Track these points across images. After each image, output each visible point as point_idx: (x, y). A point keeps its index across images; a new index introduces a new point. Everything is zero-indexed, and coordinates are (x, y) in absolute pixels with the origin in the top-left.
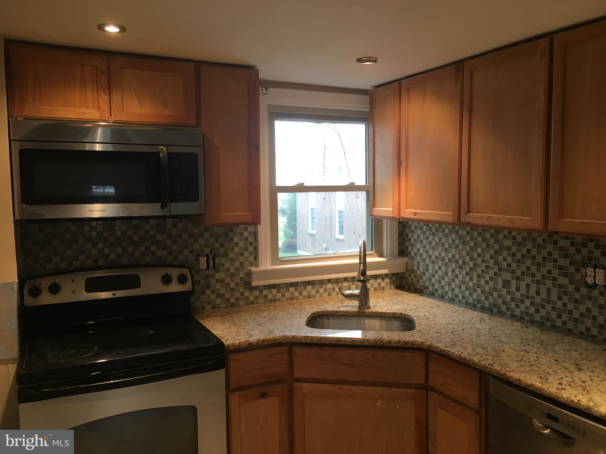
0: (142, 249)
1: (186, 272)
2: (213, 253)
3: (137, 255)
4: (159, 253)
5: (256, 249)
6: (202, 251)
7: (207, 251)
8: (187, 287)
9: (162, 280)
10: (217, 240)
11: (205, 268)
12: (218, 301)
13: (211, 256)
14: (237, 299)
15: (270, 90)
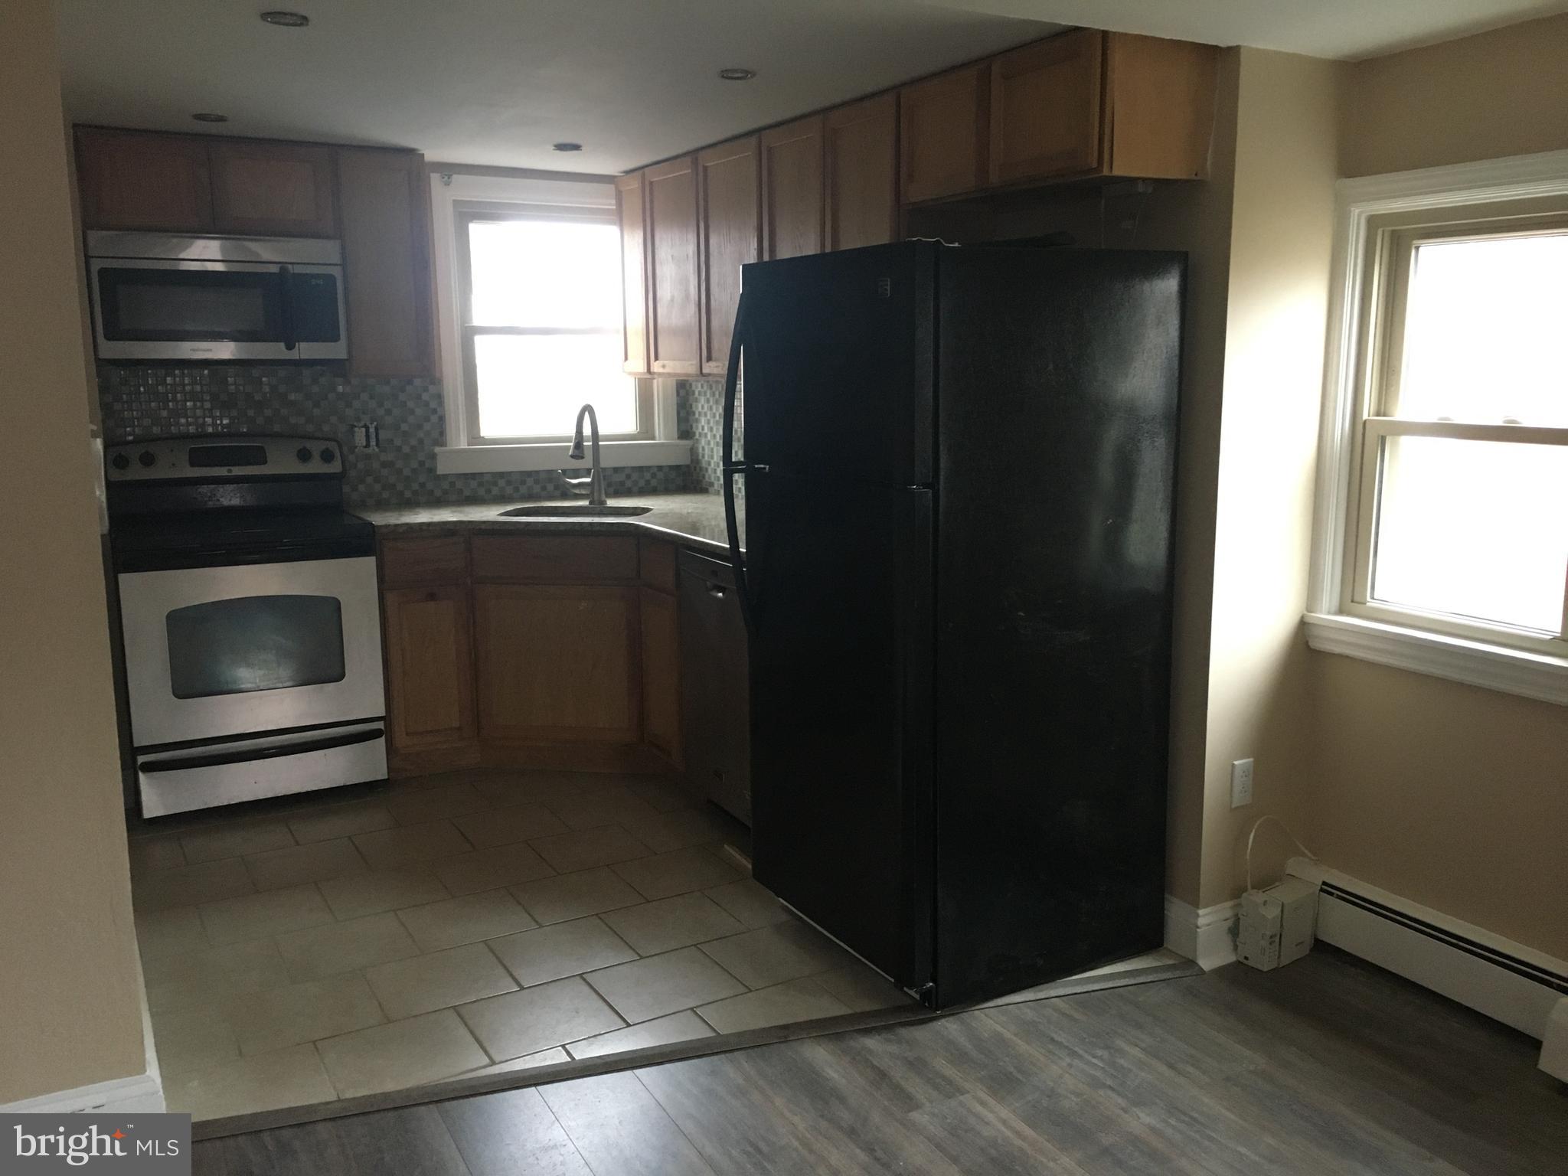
0: (268, 412)
1: (333, 446)
2: (375, 423)
3: (260, 420)
4: (293, 420)
5: (442, 419)
6: (359, 420)
7: (366, 420)
8: (335, 467)
9: (298, 456)
10: (381, 405)
11: (364, 444)
12: (385, 495)
13: (372, 430)
14: (415, 493)
15: (455, 177)
